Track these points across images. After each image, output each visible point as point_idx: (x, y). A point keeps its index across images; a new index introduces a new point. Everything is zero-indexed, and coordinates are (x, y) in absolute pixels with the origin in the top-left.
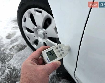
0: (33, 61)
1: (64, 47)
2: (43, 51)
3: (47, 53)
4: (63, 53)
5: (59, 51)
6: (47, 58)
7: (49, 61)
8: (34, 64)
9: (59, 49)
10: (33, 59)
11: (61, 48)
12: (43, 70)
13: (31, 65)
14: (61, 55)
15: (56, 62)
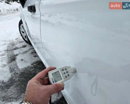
0: (39, 80)
1: (70, 69)
2: (49, 72)
3: (53, 74)
4: (68, 75)
5: (65, 73)
6: (52, 79)
7: (53, 82)
8: (38, 84)
9: (65, 71)
10: (38, 79)
11: (67, 71)
12: (45, 90)
13: (35, 84)
14: (66, 77)
15: (59, 84)
